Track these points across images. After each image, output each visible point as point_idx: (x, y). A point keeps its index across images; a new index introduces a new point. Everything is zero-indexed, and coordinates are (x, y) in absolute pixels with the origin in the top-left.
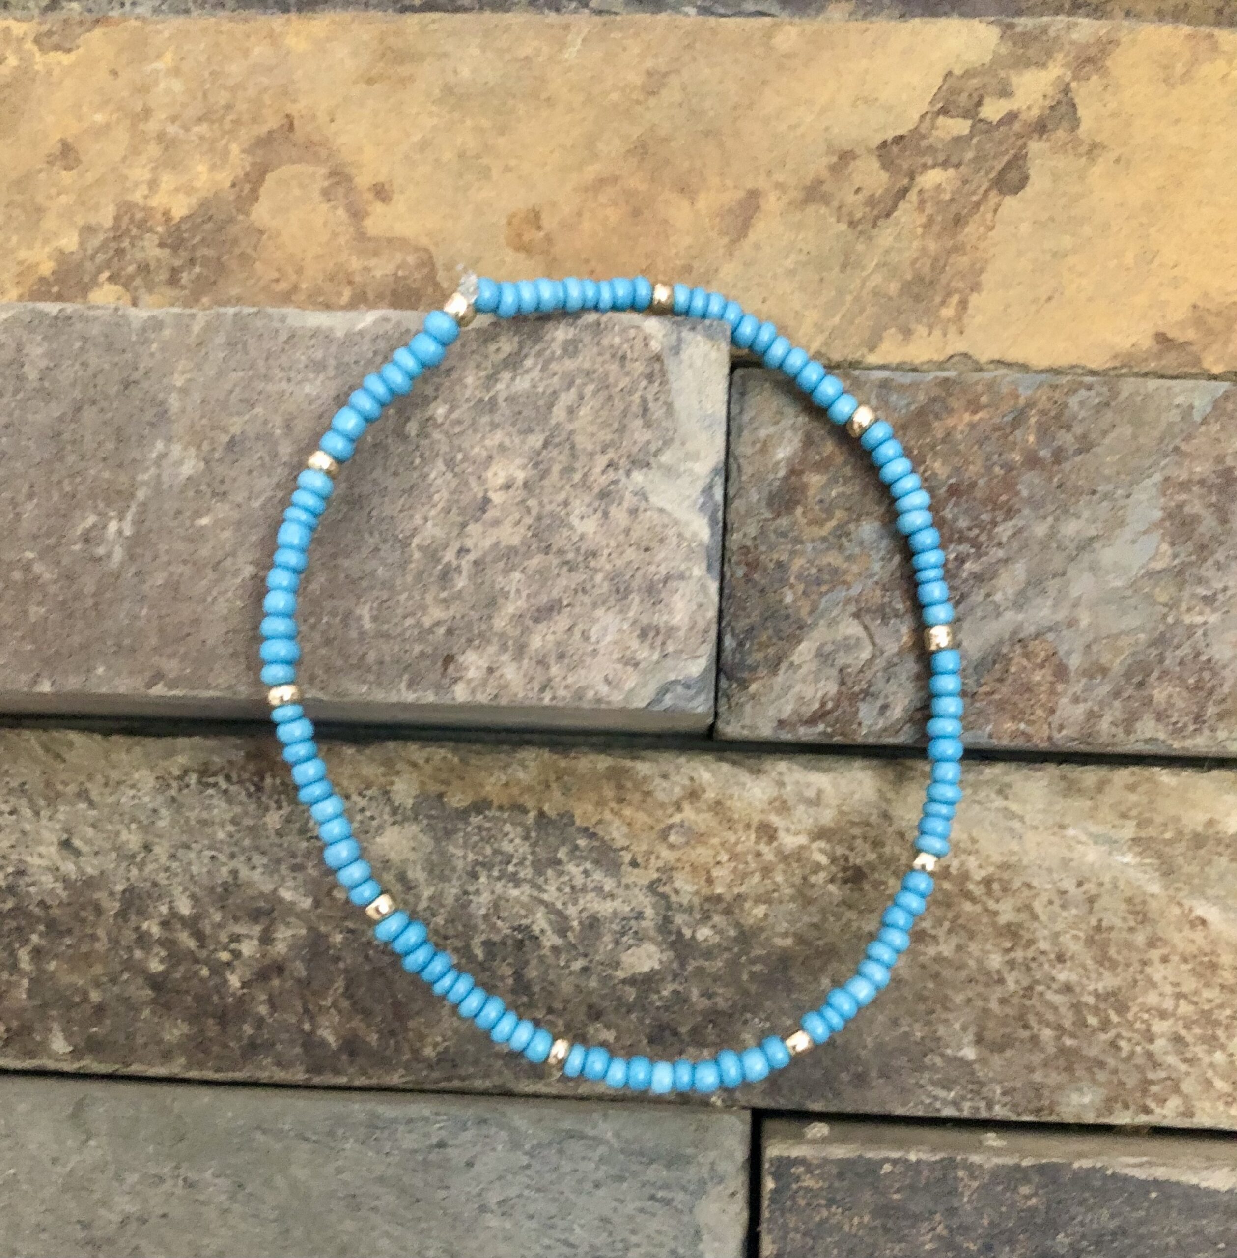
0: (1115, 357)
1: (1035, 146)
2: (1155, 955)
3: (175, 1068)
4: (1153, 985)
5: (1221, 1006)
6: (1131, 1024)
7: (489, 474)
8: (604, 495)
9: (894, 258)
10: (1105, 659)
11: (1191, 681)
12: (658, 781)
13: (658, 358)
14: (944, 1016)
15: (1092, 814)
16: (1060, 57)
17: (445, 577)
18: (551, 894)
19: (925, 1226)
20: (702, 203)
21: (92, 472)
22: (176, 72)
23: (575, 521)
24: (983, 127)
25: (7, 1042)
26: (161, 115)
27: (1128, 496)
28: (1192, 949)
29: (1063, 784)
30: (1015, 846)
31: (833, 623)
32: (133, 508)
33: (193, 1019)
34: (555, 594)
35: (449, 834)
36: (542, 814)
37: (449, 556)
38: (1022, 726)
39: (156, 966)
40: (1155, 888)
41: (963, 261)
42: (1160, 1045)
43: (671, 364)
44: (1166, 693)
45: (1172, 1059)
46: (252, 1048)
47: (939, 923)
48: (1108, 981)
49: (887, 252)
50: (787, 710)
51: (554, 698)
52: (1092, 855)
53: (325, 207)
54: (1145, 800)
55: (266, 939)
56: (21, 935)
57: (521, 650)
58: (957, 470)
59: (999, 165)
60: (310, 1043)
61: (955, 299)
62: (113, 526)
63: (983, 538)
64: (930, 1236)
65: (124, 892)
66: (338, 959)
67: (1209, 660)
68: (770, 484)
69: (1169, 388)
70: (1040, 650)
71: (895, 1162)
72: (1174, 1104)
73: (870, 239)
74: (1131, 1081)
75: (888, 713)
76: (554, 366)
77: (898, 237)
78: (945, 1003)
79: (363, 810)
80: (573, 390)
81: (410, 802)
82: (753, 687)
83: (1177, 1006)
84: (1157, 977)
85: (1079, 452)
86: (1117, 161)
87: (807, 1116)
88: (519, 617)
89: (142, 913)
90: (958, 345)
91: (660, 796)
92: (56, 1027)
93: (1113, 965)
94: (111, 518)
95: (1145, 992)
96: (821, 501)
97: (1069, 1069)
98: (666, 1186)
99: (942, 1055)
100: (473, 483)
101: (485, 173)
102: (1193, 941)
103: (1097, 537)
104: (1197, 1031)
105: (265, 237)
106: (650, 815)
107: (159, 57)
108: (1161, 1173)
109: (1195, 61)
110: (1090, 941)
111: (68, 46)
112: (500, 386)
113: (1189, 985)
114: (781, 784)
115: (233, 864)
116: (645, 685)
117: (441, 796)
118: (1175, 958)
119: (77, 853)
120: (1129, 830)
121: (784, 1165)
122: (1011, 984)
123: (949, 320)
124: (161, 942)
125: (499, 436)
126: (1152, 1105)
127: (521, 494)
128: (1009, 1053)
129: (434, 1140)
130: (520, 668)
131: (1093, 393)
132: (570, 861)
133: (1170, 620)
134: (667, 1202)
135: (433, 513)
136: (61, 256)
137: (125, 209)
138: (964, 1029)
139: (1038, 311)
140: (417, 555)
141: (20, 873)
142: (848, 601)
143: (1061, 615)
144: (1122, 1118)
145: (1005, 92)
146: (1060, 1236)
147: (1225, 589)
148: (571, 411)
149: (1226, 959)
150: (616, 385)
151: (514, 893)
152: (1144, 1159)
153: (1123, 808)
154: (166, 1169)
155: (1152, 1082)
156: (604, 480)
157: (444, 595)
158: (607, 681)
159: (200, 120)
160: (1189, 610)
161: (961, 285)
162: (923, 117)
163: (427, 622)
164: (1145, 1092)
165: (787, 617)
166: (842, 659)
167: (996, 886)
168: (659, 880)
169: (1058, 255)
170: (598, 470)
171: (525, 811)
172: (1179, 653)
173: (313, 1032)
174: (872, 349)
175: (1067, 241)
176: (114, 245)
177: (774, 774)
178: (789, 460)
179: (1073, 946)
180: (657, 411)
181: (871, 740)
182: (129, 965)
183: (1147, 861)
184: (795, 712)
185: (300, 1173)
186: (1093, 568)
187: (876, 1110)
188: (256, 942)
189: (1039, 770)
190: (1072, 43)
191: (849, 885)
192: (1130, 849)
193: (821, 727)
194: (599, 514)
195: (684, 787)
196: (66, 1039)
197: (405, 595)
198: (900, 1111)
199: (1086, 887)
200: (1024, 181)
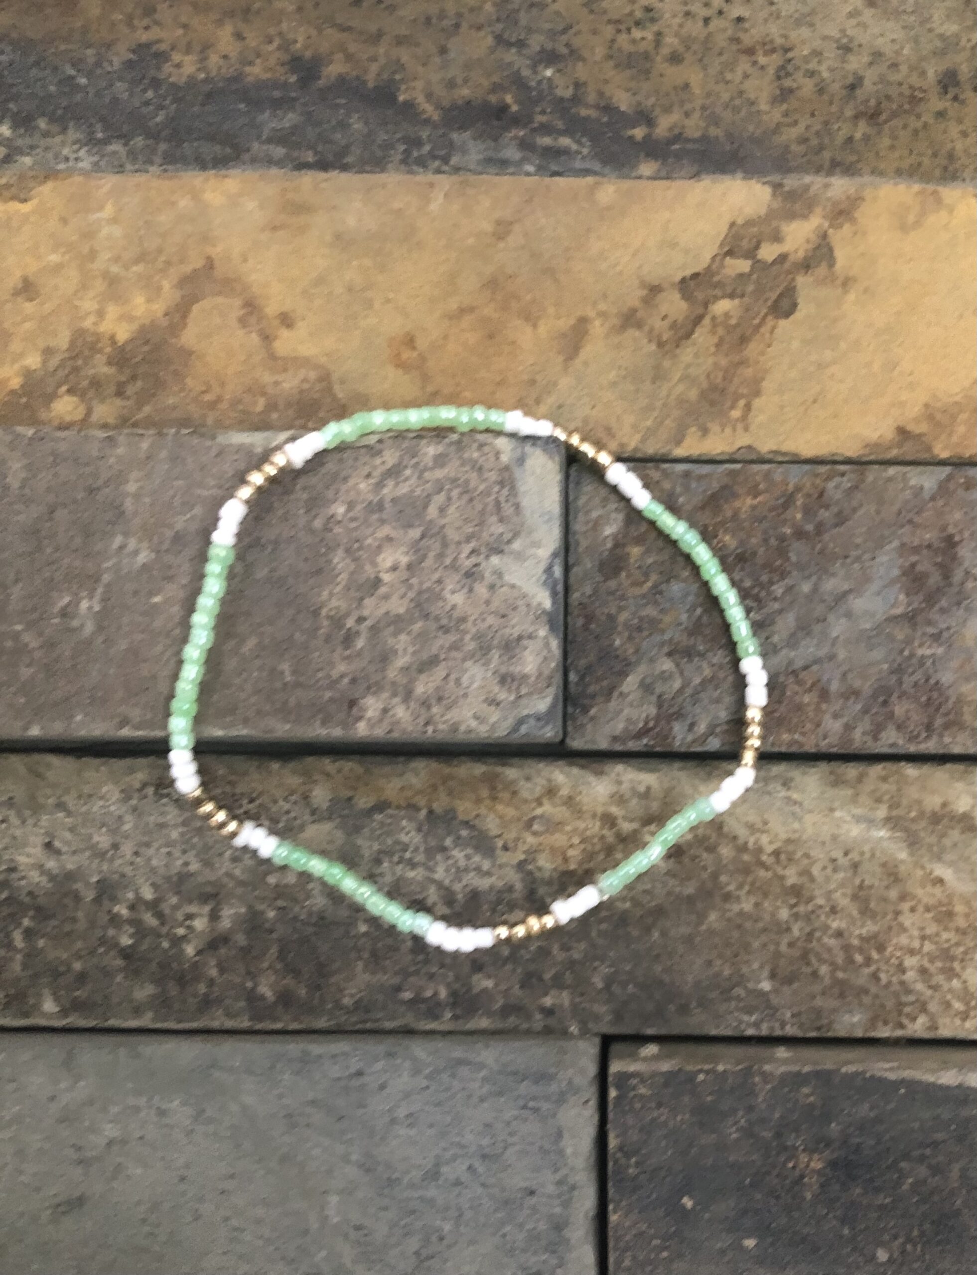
0: (866, 446)
1: (802, 281)
2: (906, 906)
3: (146, 1020)
4: (904, 930)
5: (957, 944)
6: (887, 962)
7: (380, 559)
8: (469, 575)
9: (693, 371)
10: (857, 684)
11: (924, 699)
12: (522, 783)
13: (507, 468)
14: (745, 958)
15: (854, 799)
16: (818, 210)
17: (349, 639)
18: (440, 874)
19: (730, 1121)
20: (542, 329)
21: (66, 561)
22: (114, 220)
23: (447, 594)
24: (759, 266)
25: (7, 1005)
26: (105, 256)
27: (874, 558)
28: (932, 901)
29: (832, 778)
30: (796, 825)
31: (652, 660)
32: (100, 590)
33: (159, 981)
34: (434, 650)
35: (357, 829)
36: (431, 812)
37: (350, 623)
38: (796, 736)
39: (126, 941)
40: (903, 855)
41: (748, 372)
42: (910, 975)
43: (517, 473)
44: (904, 709)
45: (919, 986)
46: (206, 1004)
47: (740, 887)
48: (870, 928)
49: (688, 366)
50: (619, 726)
51: (434, 732)
52: (855, 831)
53: (241, 332)
54: (894, 788)
55: (214, 916)
56: (14, 918)
57: (408, 695)
58: (742, 543)
59: (774, 296)
60: (252, 997)
61: (742, 403)
62: (84, 605)
63: (763, 594)
64: (734, 1129)
65: (98, 882)
66: (271, 931)
67: (937, 683)
68: (601, 554)
69: (905, 474)
70: (808, 678)
71: (707, 1072)
72: (922, 1020)
73: (675, 356)
74: (890, 1004)
75: (696, 728)
76: (427, 475)
77: (696, 355)
78: (747, 947)
79: (288, 812)
80: (443, 493)
81: (325, 805)
82: (593, 712)
83: (922, 946)
84: (907, 923)
85: (836, 525)
86: (866, 291)
87: (643, 1039)
88: (405, 669)
89: (114, 899)
90: (743, 440)
91: (525, 794)
92: (46, 992)
93: (873, 916)
94: (83, 598)
95: (898, 935)
96: (639, 567)
97: (842, 995)
98: (534, 1098)
99: (746, 988)
100: (368, 567)
101: (369, 304)
102: (934, 895)
103: (850, 591)
104: (939, 964)
105: (193, 357)
106: (517, 808)
107: (101, 208)
108: (907, 1074)
109: (923, 214)
110: (855, 897)
111: (22, 196)
112: (385, 491)
113: (932, 929)
114: (619, 783)
115: (185, 858)
116: (505, 718)
117: (350, 799)
118: (921, 909)
119: (58, 852)
120: (882, 812)
121: (624, 1077)
122: (796, 931)
123: (737, 420)
124: (131, 922)
125: (386, 530)
126: (905, 1021)
127: (405, 575)
128: (796, 985)
129: (353, 1070)
130: (408, 708)
131: (845, 479)
132: (456, 846)
133: (906, 653)
134: (536, 1110)
135: (338, 589)
136: (28, 373)
137: (79, 334)
138: (762, 967)
139: (806, 410)
140: (325, 623)
141: (12, 870)
142: (662, 644)
143: (822, 653)
144: (884, 1032)
145: (777, 238)
146: (833, 1125)
147: (948, 628)
148: (442, 510)
149: (959, 908)
150: (476, 489)
151: (411, 874)
152: (895, 1064)
153: (878, 794)
154: (142, 1101)
155: (906, 1004)
156: (468, 563)
157: (348, 652)
158: (476, 717)
159: (137, 261)
160: (921, 645)
161: (745, 391)
162: (714, 258)
163: (335, 674)
164: (900, 1013)
165: (617, 657)
166: (659, 688)
167: (783, 857)
168: (525, 860)
169: (821, 366)
170: (463, 555)
171: (417, 809)
172: (914, 678)
173: (253, 989)
174: (678, 443)
175: (828, 355)
176: (69, 363)
177: (613, 775)
178: (615, 536)
179: (843, 900)
180: (507, 509)
181: (683, 750)
182: (103, 941)
183: (898, 834)
184: (626, 729)
185: (249, 1100)
186: (849, 615)
187: (697, 1032)
188: (205, 920)
189: (814, 767)
190: (828, 199)
191: (672, 860)
192: (884, 825)
193: (645, 741)
194: (465, 590)
195: (543, 786)
196: (55, 1000)
197: (317, 654)
198: (714, 1032)
199: (850, 856)
200: (794, 306)
